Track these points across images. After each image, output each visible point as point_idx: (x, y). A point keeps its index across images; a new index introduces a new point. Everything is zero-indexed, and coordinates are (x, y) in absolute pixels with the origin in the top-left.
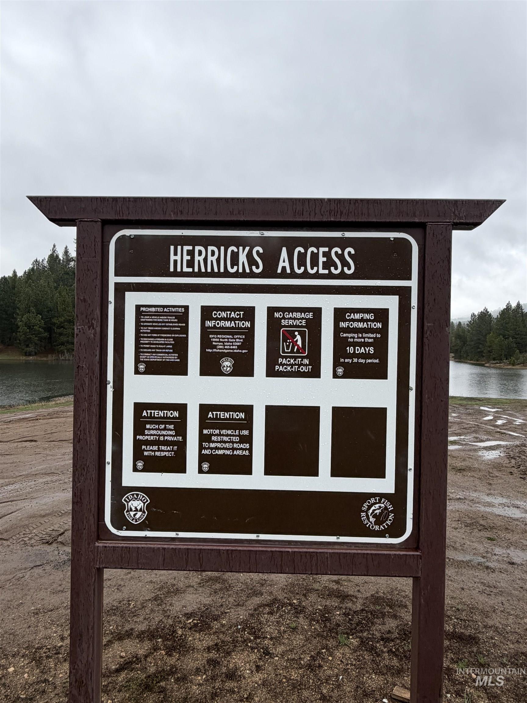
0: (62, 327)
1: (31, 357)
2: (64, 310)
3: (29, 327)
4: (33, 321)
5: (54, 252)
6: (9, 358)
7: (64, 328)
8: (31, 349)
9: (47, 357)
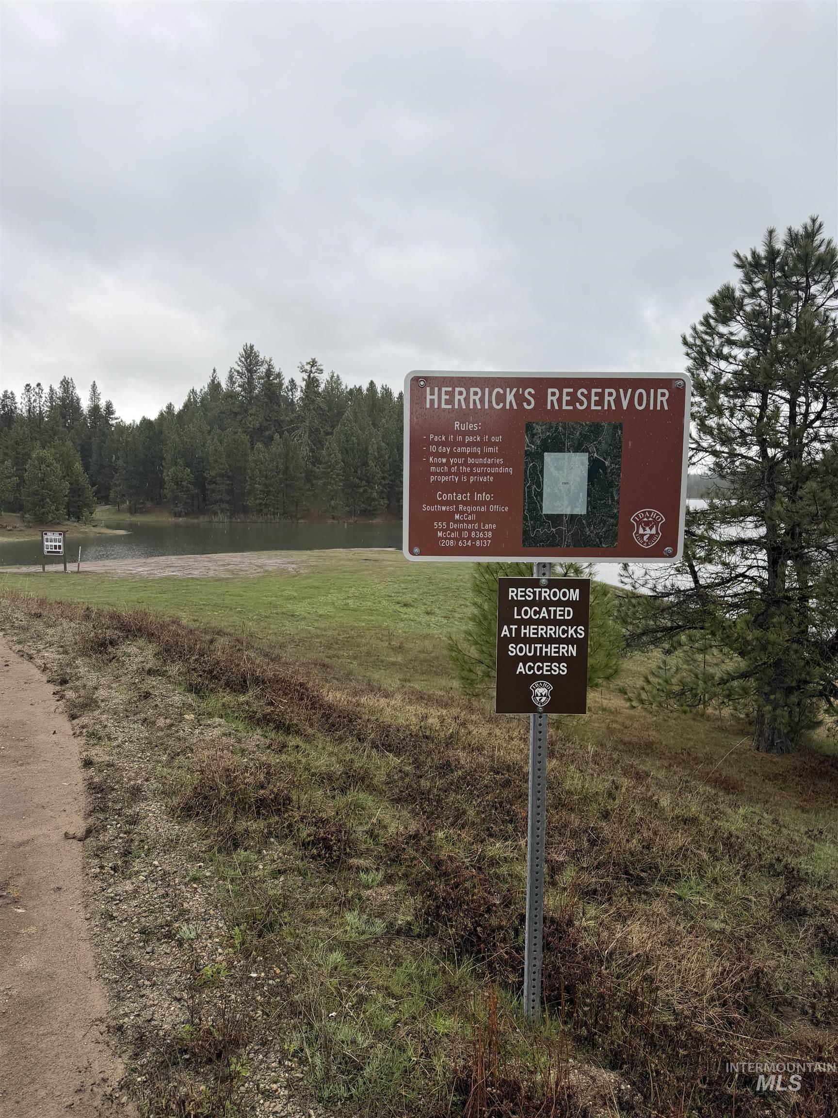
0: (214, 483)
1: (181, 519)
2: (216, 461)
3: (177, 484)
4: (180, 475)
5: (214, 378)
6: (156, 520)
7: (216, 484)
8: (180, 508)
9: (198, 518)
